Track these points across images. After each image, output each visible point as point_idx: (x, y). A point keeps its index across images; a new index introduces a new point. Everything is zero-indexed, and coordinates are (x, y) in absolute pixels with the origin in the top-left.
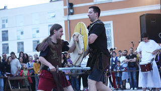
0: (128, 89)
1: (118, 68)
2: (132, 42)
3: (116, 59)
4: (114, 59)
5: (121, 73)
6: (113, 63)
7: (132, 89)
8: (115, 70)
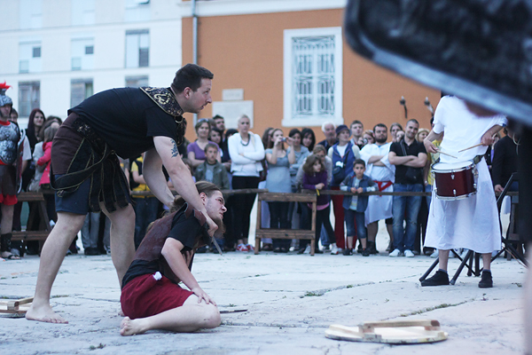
0: (383, 254)
1: (357, 182)
2: (403, 102)
3: (349, 151)
4: (342, 150)
5: (364, 198)
6: (340, 164)
7: (396, 252)
8: (344, 188)
